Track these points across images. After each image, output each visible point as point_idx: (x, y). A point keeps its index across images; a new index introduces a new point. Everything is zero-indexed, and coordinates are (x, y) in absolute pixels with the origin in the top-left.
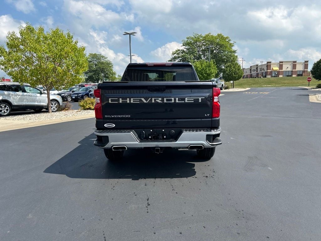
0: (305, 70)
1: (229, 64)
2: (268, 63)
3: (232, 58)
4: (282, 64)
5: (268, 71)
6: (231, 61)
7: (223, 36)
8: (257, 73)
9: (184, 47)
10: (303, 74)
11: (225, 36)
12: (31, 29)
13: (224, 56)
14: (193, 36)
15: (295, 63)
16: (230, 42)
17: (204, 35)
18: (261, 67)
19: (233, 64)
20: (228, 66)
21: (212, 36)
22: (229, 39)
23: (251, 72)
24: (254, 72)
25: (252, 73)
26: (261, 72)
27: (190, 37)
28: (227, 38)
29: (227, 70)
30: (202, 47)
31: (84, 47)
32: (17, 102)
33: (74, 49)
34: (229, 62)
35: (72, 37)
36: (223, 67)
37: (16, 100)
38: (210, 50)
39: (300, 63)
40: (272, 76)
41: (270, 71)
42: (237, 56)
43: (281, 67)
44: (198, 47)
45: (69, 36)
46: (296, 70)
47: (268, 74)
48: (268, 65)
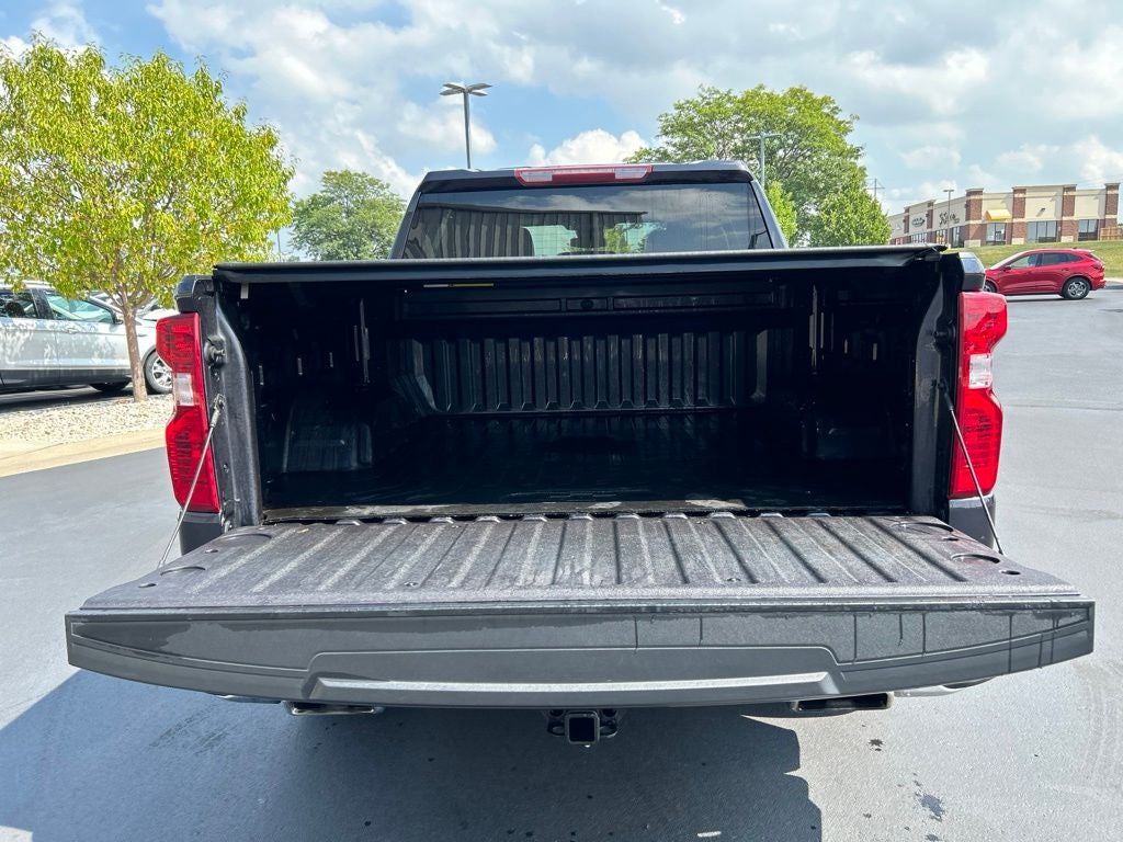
0: (1108, 217)
1: (835, 198)
2: (970, 193)
3: (845, 176)
4: (1021, 195)
5: (972, 222)
6: (844, 188)
7: (811, 94)
8: (929, 230)
9: (669, 139)
10: (1102, 233)
11: (819, 96)
12: (50, 60)
13: (818, 168)
14: (700, 99)
15: (1070, 193)
16: (836, 116)
17: (738, 94)
18: (945, 210)
19: (852, 199)
20: (833, 207)
21: (768, 95)
22: (832, 106)
23: (907, 230)
24: (919, 229)
25: (911, 233)
26: (945, 226)
27: (688, 102)
28: (825, 101)
29: (829, 222)
30: (732, 137)
31: (269, 131)
32: (16, 358)
33: (230, 139)
34: (836, 192)
35: (217, 90)
36: (813, 212)
37: (12, 348)
38: (763, 148)
39: (1089, 193)
40: (985, 243)
41: (979, 222)
42: (863, 170)
43: (1018, 207)
44: (717, 138)
45: (205, 86)
46: (1074, 218)
47: (972, 233)
48: (972, 201)
